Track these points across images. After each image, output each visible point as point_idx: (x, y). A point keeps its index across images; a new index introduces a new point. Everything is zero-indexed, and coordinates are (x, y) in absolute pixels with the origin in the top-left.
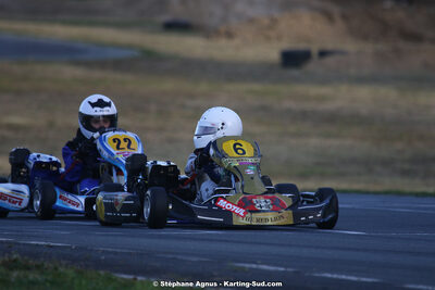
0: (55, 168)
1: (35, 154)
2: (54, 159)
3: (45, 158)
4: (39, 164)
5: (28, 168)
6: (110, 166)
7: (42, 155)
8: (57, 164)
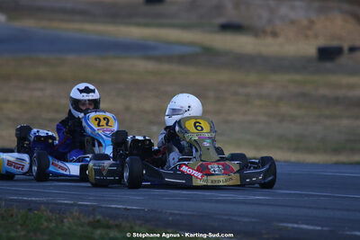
0: (50, 141)
1: (35, 130)
2: (50, 133)
3: (43, 133)
4: (38, 138)
5: (29, 141)
6: (93, 139)
7: (41, 131)
8: (52, 137)
